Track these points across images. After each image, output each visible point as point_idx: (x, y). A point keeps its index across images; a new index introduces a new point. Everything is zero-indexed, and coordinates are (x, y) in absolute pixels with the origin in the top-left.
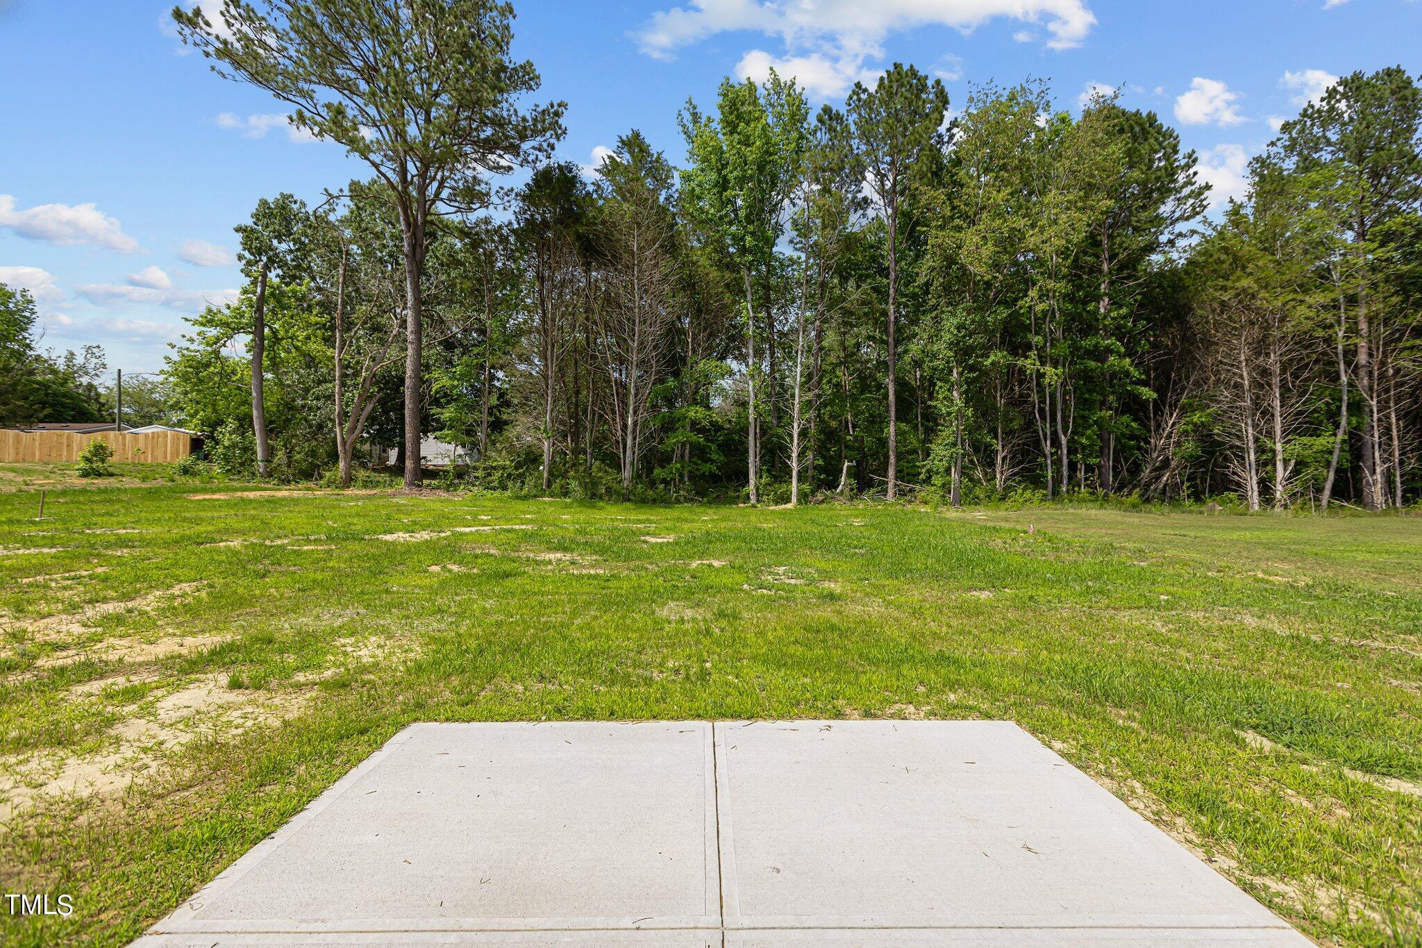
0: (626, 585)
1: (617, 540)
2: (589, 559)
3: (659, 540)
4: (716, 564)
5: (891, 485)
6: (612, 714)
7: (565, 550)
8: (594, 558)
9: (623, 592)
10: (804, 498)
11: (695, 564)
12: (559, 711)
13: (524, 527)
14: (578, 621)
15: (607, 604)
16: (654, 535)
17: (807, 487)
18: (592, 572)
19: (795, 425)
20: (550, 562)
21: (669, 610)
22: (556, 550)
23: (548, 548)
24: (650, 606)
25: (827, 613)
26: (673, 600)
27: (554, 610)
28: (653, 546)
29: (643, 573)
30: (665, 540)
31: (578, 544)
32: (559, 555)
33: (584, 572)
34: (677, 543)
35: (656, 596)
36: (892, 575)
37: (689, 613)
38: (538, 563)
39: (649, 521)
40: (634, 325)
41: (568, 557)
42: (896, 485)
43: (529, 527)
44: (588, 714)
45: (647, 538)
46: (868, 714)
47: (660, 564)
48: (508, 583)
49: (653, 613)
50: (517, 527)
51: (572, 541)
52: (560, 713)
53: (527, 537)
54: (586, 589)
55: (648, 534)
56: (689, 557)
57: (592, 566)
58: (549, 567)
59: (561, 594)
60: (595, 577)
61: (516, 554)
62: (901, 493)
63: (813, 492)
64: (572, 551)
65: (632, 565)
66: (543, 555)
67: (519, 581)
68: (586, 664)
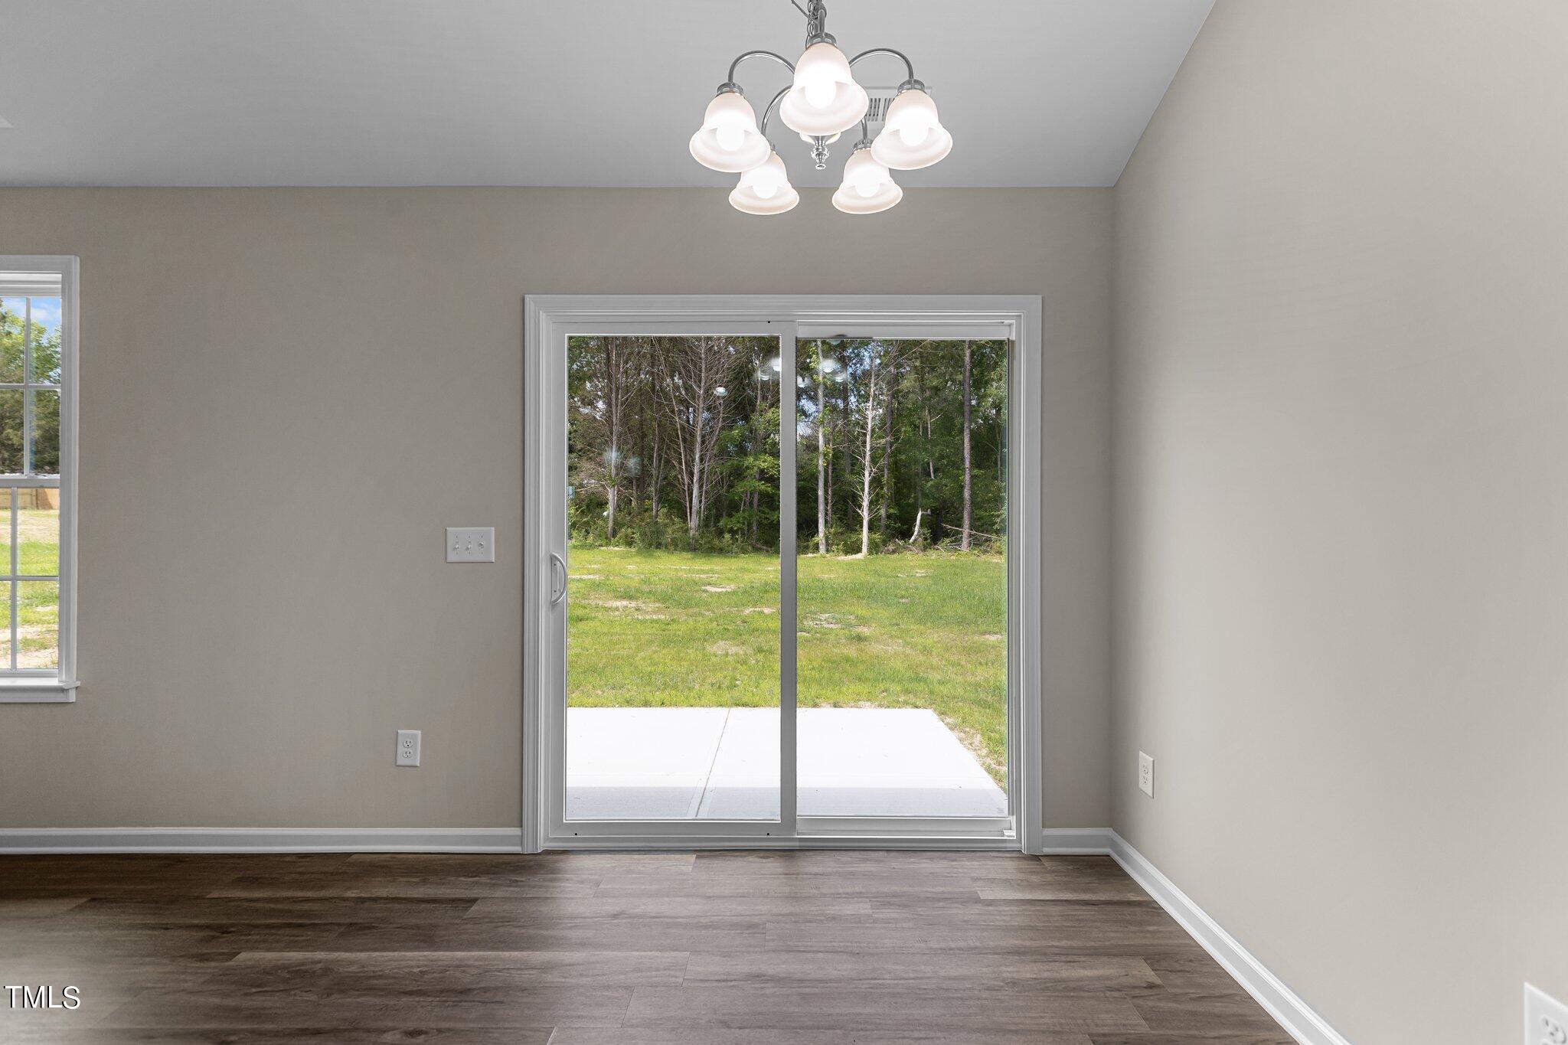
0: (683, 627)
1: (679, 590)
2: (652, 606)
3: (719, 590)
4: (767, 611)
5: (965, 534)
6: (663, 704)
7: (631, 598)
8: (657, 605)
9: (680, 633)
10: (874, 548)
11: (748, 611)
12: (628, 702)
13: (591, 577)
14: (642, 654)
15: (667, 642)
16: (715, 585)
17: (877, 537)
18: (655, 617)
19: (867, 473)
20: (617, 609)
21: (718, 648)
22: (623, 598)
23: (615, 597)
24: (703, 644)
25: (851, 651)
26: (722, 639)
27: (621, 646)
28: (712, 595)
29: (700, 619)
30: (724, 590)
31: (642, 593)
32: (625, 603)
33: (648, 617)
34: (734, 593)
35: (709, 636)
36: (921, 621)
37: (733, 650)
38: (607, 609)
39: (712, 571)
40: (701, 371)
41: (633, 604)
42: (970, 535)
43: (597, 577)
44: (646, 704)
45: (709, 588)
46: (836, 705)
47: (716, 611)
48: (581, 625)
49: (704, 649)
50: (585, 577)
51: (637, 591)
52: (629, 703)
53: (596, 586)
54: (649, 631)
55: (710, 584)
56: (743, 605)
57: (655, 613)
58: (617, 613)
59: (627, 635)
60: (657, 621)
61: (587, 602)
62: (976, 543)
63: (885, 543)
64: (637, 599)
65: (691, 611)
66: (610, 602)
67: (591, 624)
68: (647, 680)
